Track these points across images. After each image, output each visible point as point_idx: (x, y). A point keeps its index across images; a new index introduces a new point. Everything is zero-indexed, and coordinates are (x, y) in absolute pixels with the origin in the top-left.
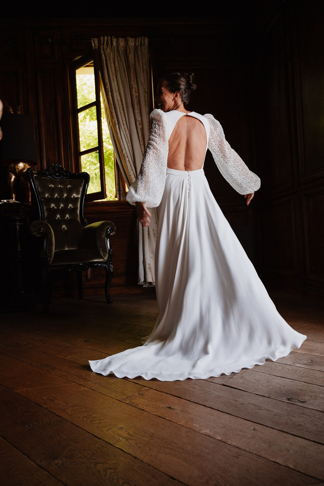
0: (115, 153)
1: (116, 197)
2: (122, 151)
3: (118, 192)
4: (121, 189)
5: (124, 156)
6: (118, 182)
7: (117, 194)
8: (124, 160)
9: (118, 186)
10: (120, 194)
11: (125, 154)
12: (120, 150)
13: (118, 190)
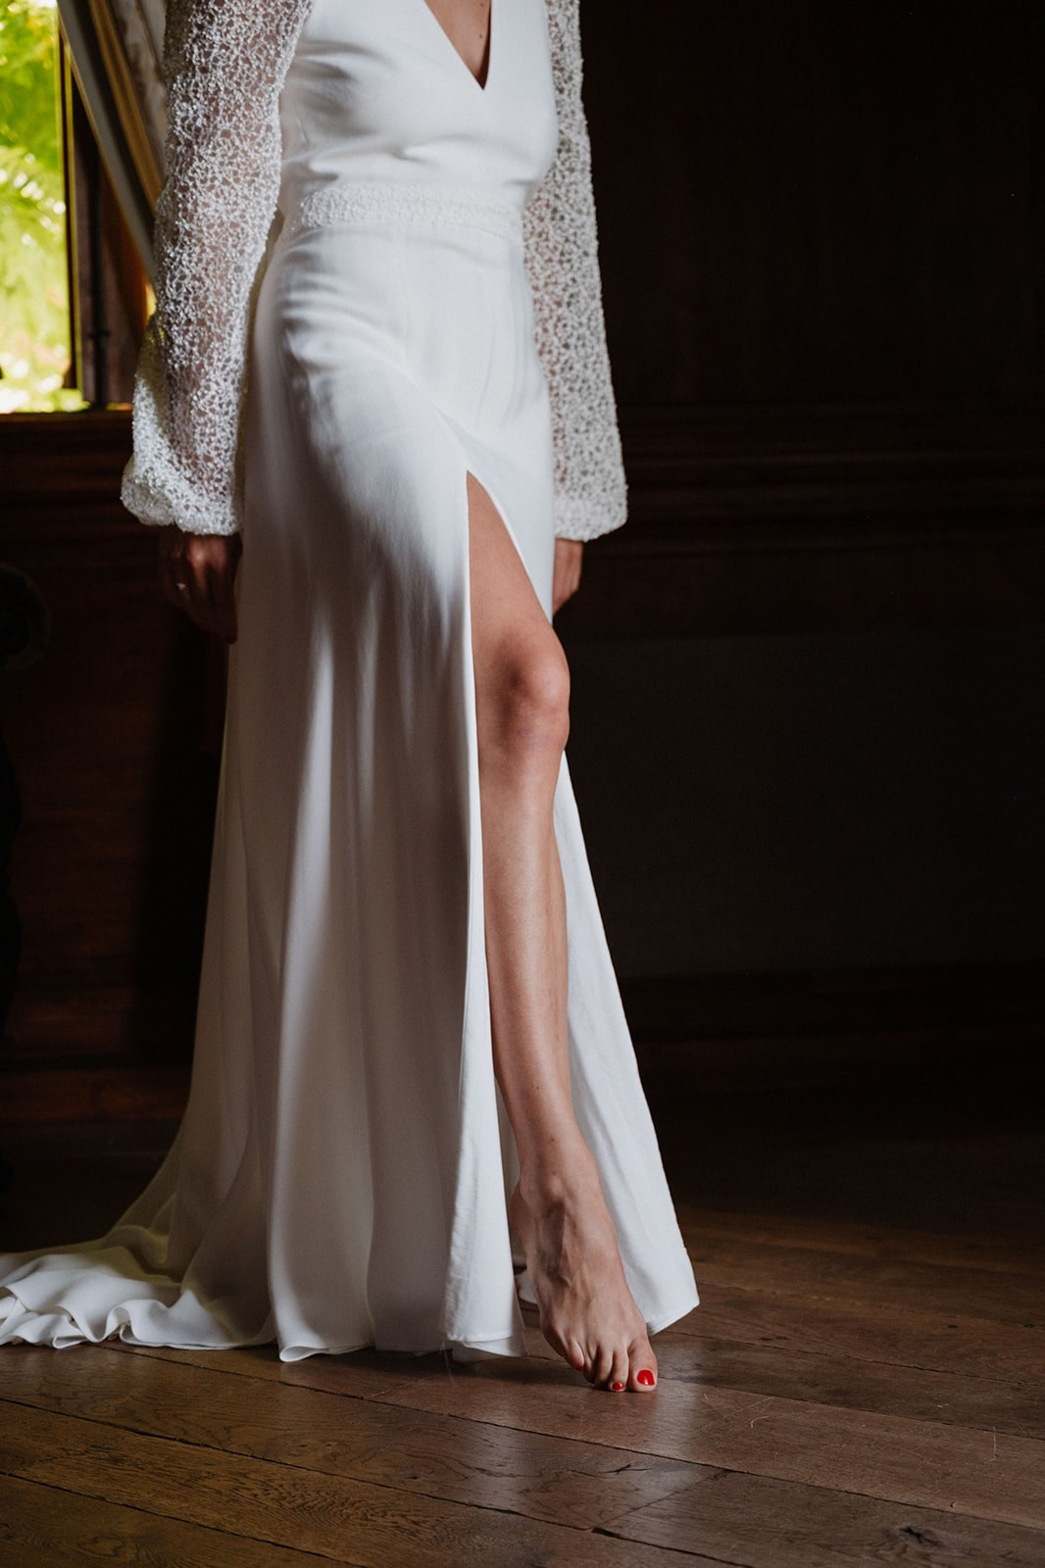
0: (68, 49)
1: (70, 381)
2: (121, 26)
3: (90, 346)
4: (113, 319)
5: (134, 68)
6: (87, 268)
7: (79, 361)
8: (133, 99)
9: (88, 300)
10: (99, 362)
11: (138, 54)
12: (103, 22)
13: (90, 329)
